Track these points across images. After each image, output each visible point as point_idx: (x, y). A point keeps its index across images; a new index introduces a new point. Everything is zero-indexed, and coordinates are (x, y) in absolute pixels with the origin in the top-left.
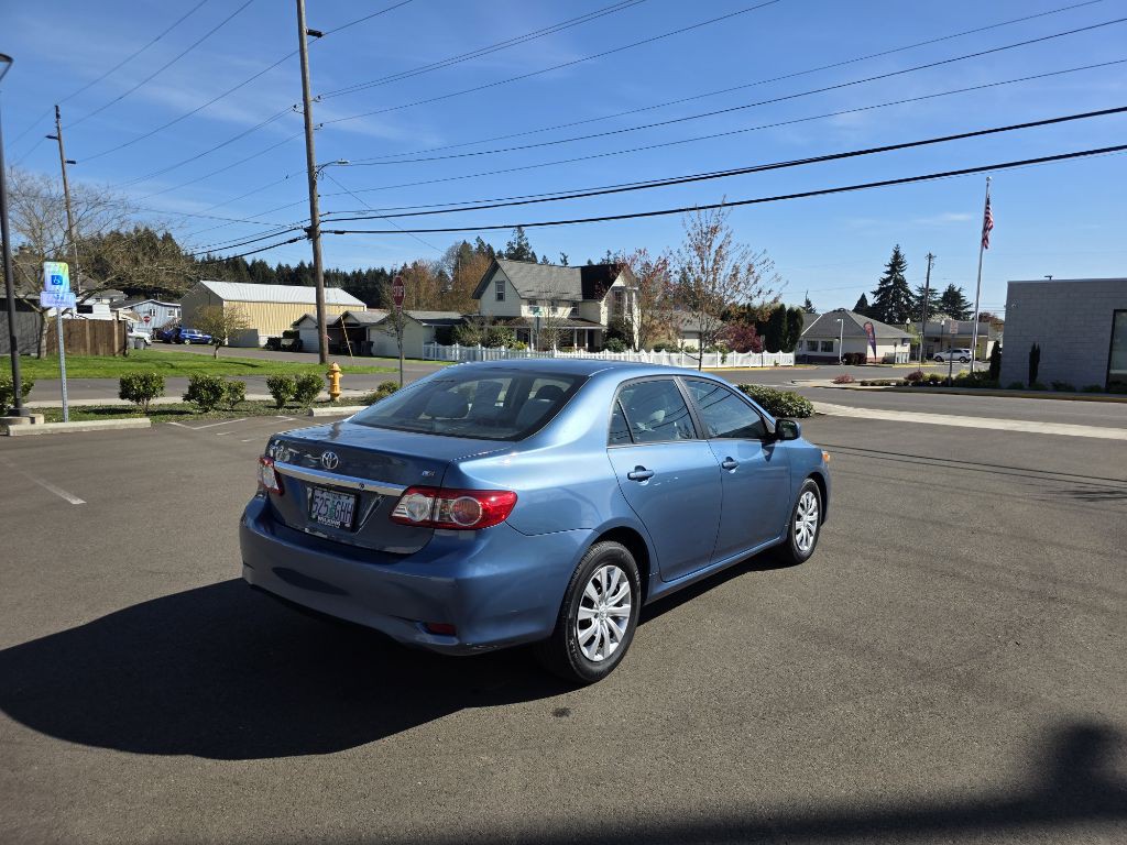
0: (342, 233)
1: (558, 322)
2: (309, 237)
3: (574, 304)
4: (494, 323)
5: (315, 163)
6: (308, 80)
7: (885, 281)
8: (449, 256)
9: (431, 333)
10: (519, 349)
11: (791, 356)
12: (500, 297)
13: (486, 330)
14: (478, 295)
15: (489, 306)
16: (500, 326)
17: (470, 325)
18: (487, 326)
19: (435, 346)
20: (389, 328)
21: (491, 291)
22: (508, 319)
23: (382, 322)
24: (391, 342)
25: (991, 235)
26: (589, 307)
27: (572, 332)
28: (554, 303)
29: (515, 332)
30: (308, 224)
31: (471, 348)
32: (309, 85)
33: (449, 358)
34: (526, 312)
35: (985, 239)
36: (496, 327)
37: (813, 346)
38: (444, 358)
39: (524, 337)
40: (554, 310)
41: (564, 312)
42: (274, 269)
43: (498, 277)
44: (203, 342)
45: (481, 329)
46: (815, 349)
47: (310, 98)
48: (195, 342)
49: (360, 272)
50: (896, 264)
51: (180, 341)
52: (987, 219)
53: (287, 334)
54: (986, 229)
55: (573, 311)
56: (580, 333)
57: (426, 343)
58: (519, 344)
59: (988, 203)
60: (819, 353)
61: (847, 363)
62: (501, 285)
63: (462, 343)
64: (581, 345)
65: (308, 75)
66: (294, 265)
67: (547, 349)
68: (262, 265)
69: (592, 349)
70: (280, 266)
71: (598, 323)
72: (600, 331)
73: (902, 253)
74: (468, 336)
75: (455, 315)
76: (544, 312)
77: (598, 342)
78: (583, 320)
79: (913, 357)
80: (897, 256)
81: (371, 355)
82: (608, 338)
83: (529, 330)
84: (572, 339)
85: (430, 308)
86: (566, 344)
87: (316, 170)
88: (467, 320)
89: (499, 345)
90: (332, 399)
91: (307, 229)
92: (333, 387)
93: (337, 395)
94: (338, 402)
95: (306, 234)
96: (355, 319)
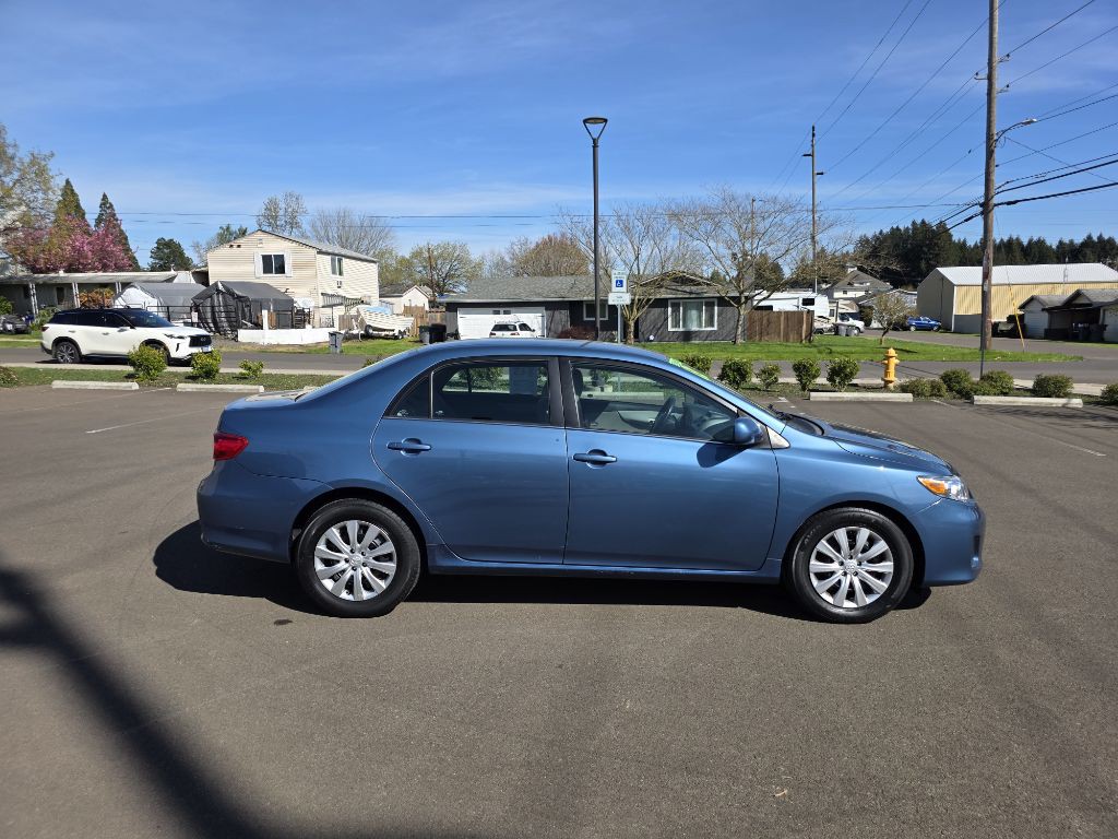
2: (982, 213)
5: (995, 131)
6: (996, 41)
32: (996, 46)
42: (1054, 247)
44: (929, 328)
47: (996, 58)
48: (921, 328)
51: (906, 329)
53: (1010, 319)
65: (996, 35)
66: (1079, 239)
68: (1040, 243)
70: (1061, 242)
81: (1101, 340)
87: (995, 138)
90: (885, 388)
91: (981, 205)
92: (886, 374)
93: (891, 382)
94: (892, 388)
95: (981, 209)
96: (1088, 298)
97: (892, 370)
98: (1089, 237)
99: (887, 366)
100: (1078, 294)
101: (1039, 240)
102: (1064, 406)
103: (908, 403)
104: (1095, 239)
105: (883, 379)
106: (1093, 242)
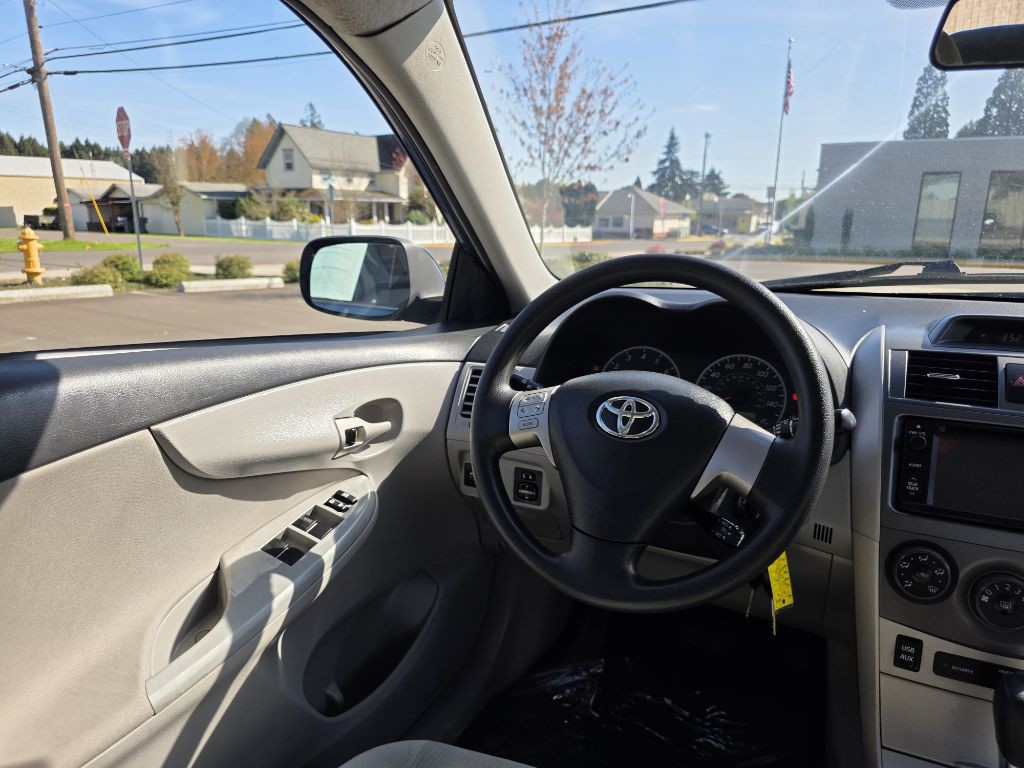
0: (74, 73)
1: (353, 194)
2: (33, 81)
3: (371, 175)
4: (284, 194)
7: (662, 162)
8: (238, 131)
9: (215, 206)
10: (312, 222)
11: (588, 230)
12: (289, 166)
13: (274, 203)
14: (264, 164)
15: (276, 176)
16: (290, 198)
17: (256, 196)
18: (276, 198)
19: (219, 221)
20: (165, 201)
21: (278, 160)
22: (299, 191)
23: (156, 196)
24: (168, 217)
25: (792, 100)
26: (387, 179)
27: (370, 204)
28: (350, 173)
29: (308, 205)
30: (30, 65)
31: (259, 223)
33: (236, 234)
34: (318, 182)
35: (786, 105)
36: (286, 200)
37: (604, 221)
38: (228, 233)
39: (318, 209)
40: (350, 181)
41: (361, 184)
43: (284, 144)
45: (269, 202)
46: (607, 225)
49: (143, 150)
50: (672, 144)
52: (788, 83)
53: (47, 212)
54: (787, 94)
55: (372, 183)
56: (380, 206)
57: (208, 218)
58: (312, 217)
59: (789, 66)
60: (611, 228)
61: (638, 237)
62: (288, 153)
63: (249, 217)
64: (381, 217)
67: (344, 222)
69: (393, 221)
71: (396, 195)
72: (399, 204)
73: (677, 134)
74: (254, 210)
75: (240, 188)
76: (339, 183)
77: (399, 215)
78: (382, 192)
79: (693, 232)
80: (672, 138)
82: (409, 211)
83: (323, 202)
84: (371, 210)
85: (213, 179)
86: (365, 217)
88: (252, 191)
89: (291, 219)
90: (30, 280)
91: (30, 71)
92: (28, 263)
93: (37, 274)
94: (41, 283)
95: (30, 77)
96: (124, 193)
97: (35, 257)
98: (77, 141)
99: (27, 253)
100: (113, 188)
101: (30, 138)
102: (269, 287)
103: (107, 299)
104: (83, 143)
105: (23, 272)
106: (81, 145)
